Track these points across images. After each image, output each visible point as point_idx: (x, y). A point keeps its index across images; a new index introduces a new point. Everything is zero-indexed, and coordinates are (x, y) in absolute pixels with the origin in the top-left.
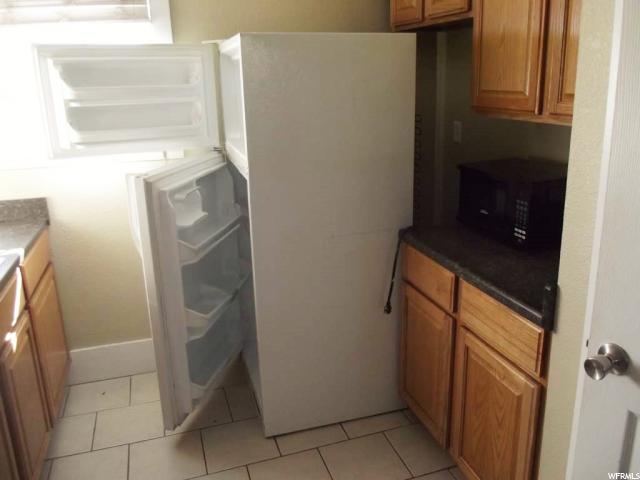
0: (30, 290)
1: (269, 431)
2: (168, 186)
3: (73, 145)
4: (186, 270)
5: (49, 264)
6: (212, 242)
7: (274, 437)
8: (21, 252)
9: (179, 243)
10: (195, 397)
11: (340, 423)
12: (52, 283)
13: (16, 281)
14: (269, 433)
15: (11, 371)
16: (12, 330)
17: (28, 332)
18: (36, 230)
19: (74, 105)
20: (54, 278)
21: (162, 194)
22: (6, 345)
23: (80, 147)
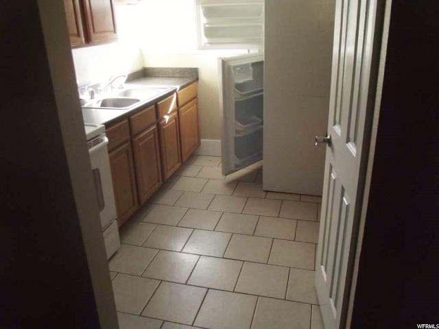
0: (180, 104)
1: (265, 187)
2: (232, 64)
3: (205, 44)
4: (237, 103)
5: (195, 97)
6: (253, 93)
7: (267, 191)
8: (178, 87)
9: (235, 91)
10: (237, 163)
11: (301, 195)
12: (195, 106)
13: (173, 97)
14: (264, 189)
15: (164, 130)
16: (168, 115)
17: (176, 119)
18: (189, 81)
19: (207, 26)
20: (197, 103)
21: (229, 67)
22: (164, 119)
23: (208, 45)
